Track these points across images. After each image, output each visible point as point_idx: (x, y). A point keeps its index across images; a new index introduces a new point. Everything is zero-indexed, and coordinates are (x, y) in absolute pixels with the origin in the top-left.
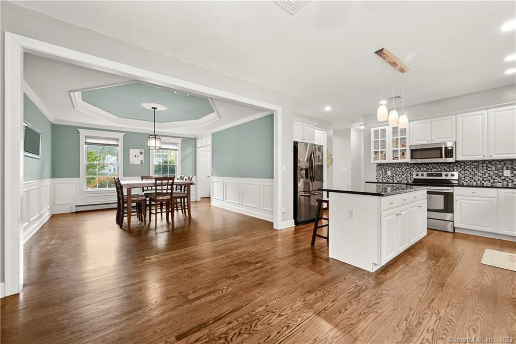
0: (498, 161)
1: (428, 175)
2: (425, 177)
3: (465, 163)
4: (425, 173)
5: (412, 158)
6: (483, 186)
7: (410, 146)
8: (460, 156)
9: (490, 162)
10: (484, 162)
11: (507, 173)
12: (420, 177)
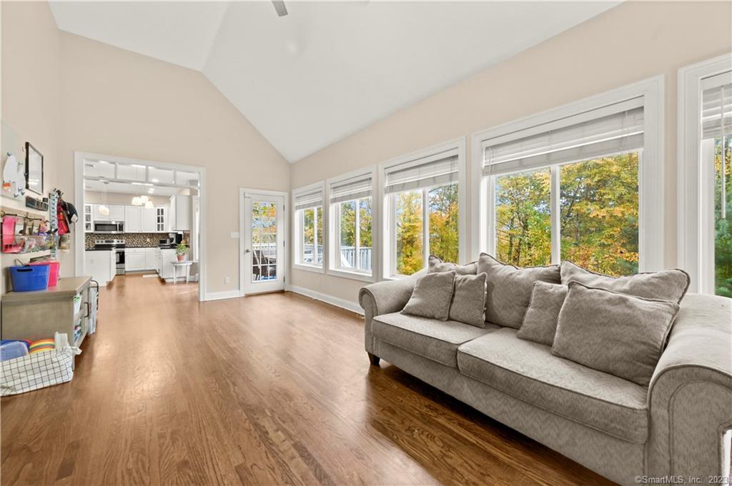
0: (145, 234)
1: (106, 242)
2: (104, 243)
3: (128, 234)
4: (104, 241)
5: (96, 230)
6: (138, 247)
7: (95, 222)
8: (126, 230)
9: (141, 234)
10: (138, 234)
11: (148, 240)
12: (100, 243)
